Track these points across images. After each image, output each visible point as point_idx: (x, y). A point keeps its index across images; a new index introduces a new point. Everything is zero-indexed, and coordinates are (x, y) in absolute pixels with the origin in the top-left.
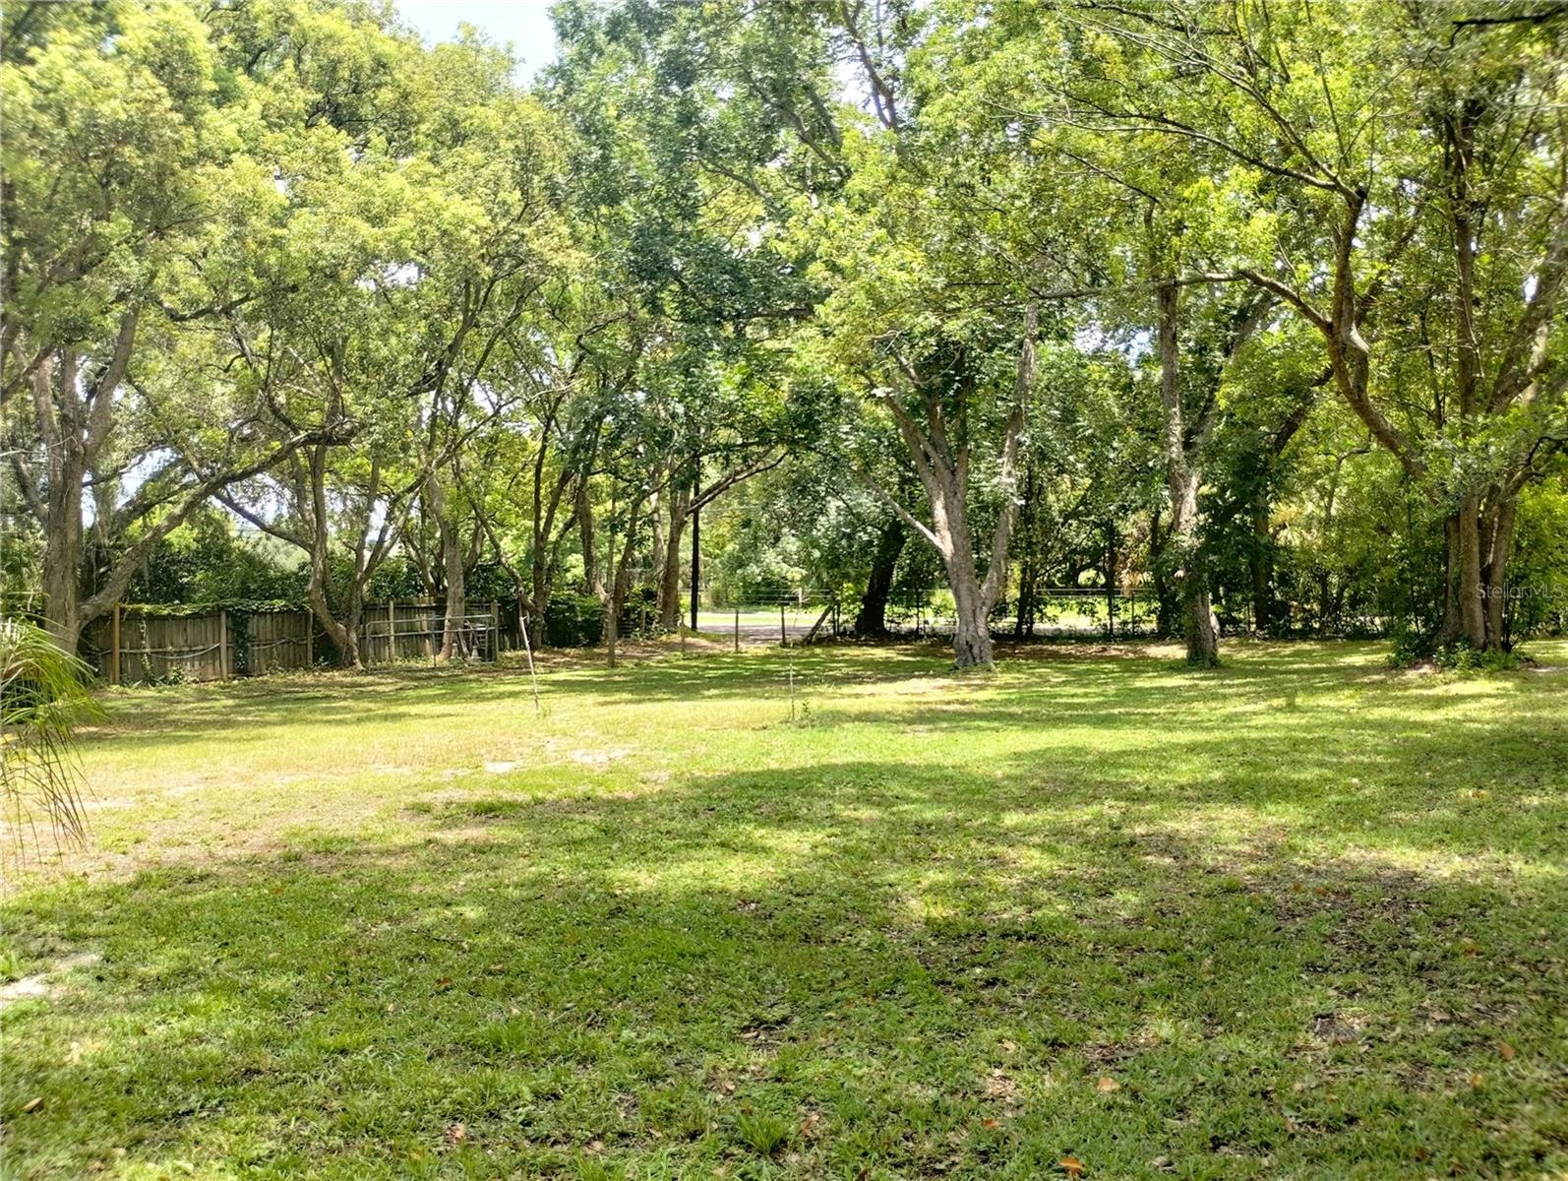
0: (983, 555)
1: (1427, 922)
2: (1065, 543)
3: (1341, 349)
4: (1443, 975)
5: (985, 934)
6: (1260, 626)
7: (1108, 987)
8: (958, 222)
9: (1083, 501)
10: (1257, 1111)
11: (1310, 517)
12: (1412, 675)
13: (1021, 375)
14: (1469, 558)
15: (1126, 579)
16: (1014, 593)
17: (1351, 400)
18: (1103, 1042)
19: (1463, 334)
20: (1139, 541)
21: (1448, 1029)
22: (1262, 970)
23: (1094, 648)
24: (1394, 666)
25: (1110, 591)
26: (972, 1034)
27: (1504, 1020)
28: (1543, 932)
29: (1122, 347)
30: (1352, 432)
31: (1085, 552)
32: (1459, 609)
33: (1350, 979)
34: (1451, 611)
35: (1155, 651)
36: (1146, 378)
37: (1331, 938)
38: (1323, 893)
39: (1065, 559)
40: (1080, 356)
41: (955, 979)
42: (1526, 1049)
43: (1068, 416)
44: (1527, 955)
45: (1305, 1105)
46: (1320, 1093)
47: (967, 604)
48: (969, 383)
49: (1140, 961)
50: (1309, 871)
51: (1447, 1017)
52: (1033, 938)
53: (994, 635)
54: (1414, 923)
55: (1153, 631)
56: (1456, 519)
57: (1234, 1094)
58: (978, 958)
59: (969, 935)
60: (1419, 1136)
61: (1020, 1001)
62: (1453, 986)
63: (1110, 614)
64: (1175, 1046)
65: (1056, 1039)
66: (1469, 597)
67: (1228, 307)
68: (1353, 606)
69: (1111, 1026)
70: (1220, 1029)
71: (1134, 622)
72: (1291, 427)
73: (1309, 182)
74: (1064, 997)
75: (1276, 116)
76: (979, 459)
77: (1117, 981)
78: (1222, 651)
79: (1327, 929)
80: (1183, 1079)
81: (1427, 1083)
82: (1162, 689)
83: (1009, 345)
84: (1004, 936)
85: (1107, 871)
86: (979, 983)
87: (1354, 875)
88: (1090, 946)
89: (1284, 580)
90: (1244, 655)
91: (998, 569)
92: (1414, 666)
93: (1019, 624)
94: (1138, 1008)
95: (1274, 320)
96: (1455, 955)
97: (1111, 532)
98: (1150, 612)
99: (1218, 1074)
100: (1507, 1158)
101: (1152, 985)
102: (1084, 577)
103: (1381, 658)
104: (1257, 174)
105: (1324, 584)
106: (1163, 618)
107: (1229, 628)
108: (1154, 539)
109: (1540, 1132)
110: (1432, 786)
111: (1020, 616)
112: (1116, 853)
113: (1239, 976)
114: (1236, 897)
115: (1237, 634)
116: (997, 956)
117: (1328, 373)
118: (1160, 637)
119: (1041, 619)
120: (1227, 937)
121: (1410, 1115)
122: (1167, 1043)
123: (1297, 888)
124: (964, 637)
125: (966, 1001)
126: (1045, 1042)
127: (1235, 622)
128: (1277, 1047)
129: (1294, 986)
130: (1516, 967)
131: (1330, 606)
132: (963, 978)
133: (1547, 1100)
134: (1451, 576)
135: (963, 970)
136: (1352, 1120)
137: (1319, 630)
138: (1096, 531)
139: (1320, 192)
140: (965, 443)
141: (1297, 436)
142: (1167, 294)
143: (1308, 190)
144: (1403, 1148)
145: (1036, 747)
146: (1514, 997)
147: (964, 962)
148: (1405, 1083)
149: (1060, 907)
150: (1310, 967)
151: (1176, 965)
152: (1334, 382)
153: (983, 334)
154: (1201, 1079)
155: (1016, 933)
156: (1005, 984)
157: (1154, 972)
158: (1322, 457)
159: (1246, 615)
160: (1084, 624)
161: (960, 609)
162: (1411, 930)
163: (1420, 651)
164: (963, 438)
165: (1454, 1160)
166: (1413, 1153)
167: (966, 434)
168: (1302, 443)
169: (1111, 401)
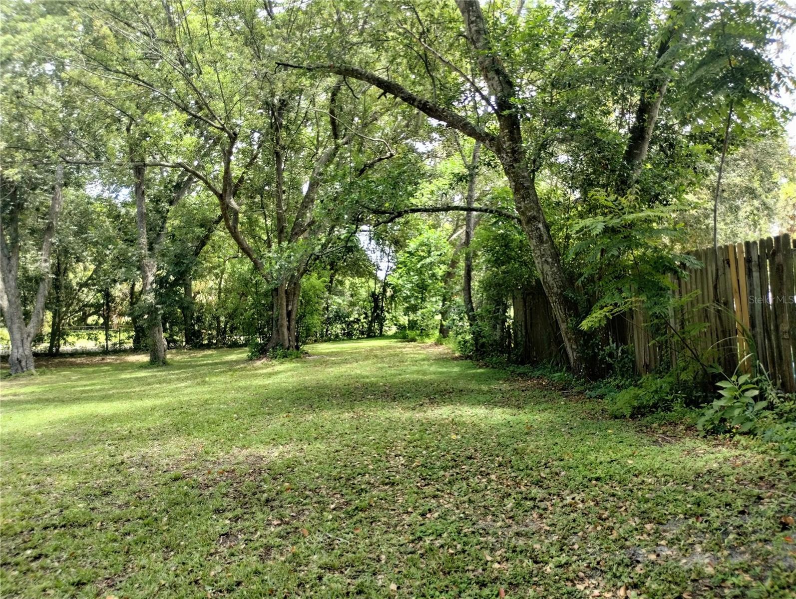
0: (28, 308)
1: (269, 479)
2: (79, 300)
3: (225, 207)
4: (277, 503)
5: (33, 529)
6: (187, 343)
7: (110, 545)
8: (14, 111)
9: (90, 278)
10: (192, 591)
11: (211, 288)
12: (258, 363)
13: (53, 205)
14: (281, 308)
15: (115, 320)
16: (47, 329)
17: (231, 232)
18: (107, 576)
19: (279, 206)
20: (123, 300)
21: (280, 528)
22: (193, 518)
23: (98, 358)
24: (250, 359)
25: (106, 327)
26: (26, 591)
27: (303, 518)
28: (317, 474)
29: (114, 195)
30: (230, 247)
31: (92, 305)
32: (278, 331)
33: (236, 513)
34: (275, 332)
35: (133, 358)
36: (127, 213)
37: (226, 495)
38: (221, 473)
39: (80, 310)
40: (89, 198)
41: (13, 560)
42: (313, 530)
43: (82, 230)
44: (312, 487)
45: (216, 582)
46: (224, 574)
47: (17, 336)
48: (20, 207)
49: (128, 526)
50: (215, 463)
51: (279, 522)
52: (64, 526)
53: (36, 355)
54: (264, 480)
55: (131, 348)
56: (276, 290)
57: (181, 586)
58: (29, 544)
59: (22, 532)
60: (270, 583)
61: (56, 564)
62: (281, 507)
63: (107, 339)
64: (149, 568)
65: (80, 581)
66: (282, 326)
67: (171, 181)
68: (232, 332)
69: (111, 566)
70: (172, 553)
71: (120, 344)
72: (203, 244)
73: (210, 125)
74: (83, 556)
75: (195, 90)
76: (27, 251)
77: (115, 541)
78: (168, 356)
79: (224, 490)
80: (154, 584)
81: (272, 556)
82: (136, 378)
83: (46, 188)
84: (45, 528)
85: (108, 480)
86: (30, 559)
87: (236, 461)
88: (99, 524)
89: (199, 320)
90: (178, 358)
91: (38, 314)
92: (259, 359)
93: (51, 347)
94: (127, 552)
95: (193, 190)
96: (282, 492)
97: (108, 296)
98: (129, 338)
99: (172, 578)
100: (308, 583)
101: (135, 538)
102: (90, 320)
103: (244, 356)
104: (186, 116)
105: (219, 322)
106: (137, 340)
107: (172, 345)
108: (131, 298)
109: (320, 567)
110: (269, 414)
111: (52, 343)
112: (113, 469)
113: (181, 523)
114: (179, 483)
115: (176, 348)
116: (41, 541)
117: (220, 218)
118: (135, 350)
119: (65, 343)
120: (175, 504)
121: (265, 574)
122: (144, 567)
123: (209, 473)
124: (16, 355)
125: (20, 572)
126: (73, 584)
127: (175, 341)
128: (202, 556)
129: (209, 522)
130: (307, 493)
131: (222, 332)
132: (19, 559)
133: (323, 551)
134: (274, 316)
135: (18, 554)
136: (239, 584)
137: (216, 344)
138: (99, 294)
139: (216, 130)
140: (17, 242)
141: (205, 248)
142: (139, 170)
143: (211, 129)
144: (263, 591)
145: (63, 417)
146: (307, 507)
147: (19, 549)
148: (262, 559)
149: (80, 505)
150: (217, 511)
151: (148, 524)
152: (222, 223)
153: (30, 180)
154: (163, 582)
155: (53, 525)
156: (46, 556)
157: (136, 531)
158: (217, 259)
159: (180, 338)
160: (90, 345)
161: (13, 339)
162: (262, 483)
163: (261, 352)
164: (15, 240)
165: (286, 590)
166: (268, 592)
167: (17, 236)
168: (207, 252)
169: (108, 223)
